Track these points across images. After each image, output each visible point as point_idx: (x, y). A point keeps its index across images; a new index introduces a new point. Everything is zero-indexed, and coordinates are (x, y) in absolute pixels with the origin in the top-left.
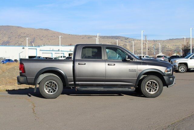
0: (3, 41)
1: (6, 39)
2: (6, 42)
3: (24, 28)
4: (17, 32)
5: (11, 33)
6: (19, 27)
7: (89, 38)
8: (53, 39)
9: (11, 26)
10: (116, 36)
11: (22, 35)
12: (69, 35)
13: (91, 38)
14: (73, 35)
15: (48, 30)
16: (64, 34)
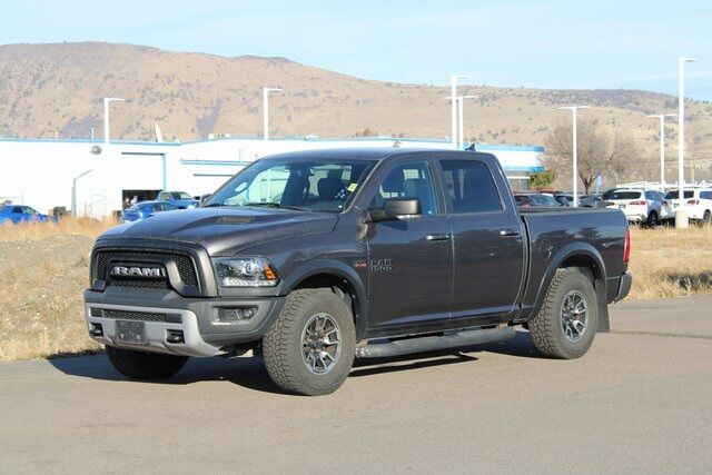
0: (68, 118)
1: (81, 108)
2: (82, 120)
3: (168, 55)
4: (136, 72)
5: (106, 77)
6: (142, 50)
7: (483, 99)
8: (307, 108)
9: (107, 44)
10: (620, 92)
11: (159, 88)
12: (389, 84)
13: (495, 98)
14: (408, 87)
15: (285, 61)
16: (360, 81)
